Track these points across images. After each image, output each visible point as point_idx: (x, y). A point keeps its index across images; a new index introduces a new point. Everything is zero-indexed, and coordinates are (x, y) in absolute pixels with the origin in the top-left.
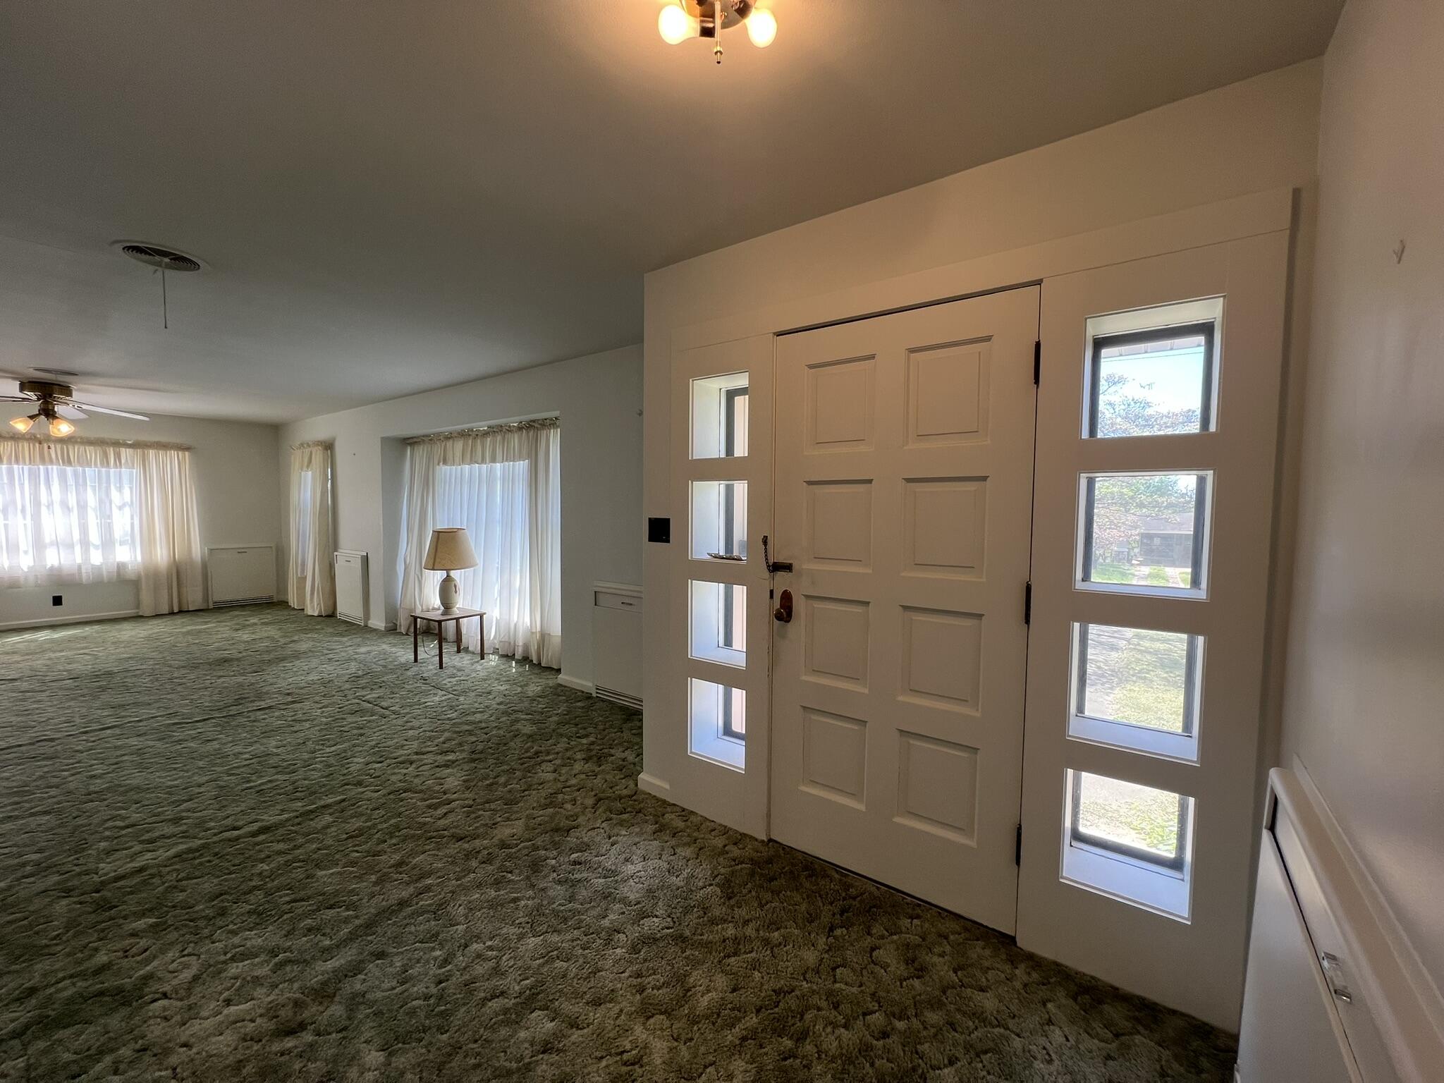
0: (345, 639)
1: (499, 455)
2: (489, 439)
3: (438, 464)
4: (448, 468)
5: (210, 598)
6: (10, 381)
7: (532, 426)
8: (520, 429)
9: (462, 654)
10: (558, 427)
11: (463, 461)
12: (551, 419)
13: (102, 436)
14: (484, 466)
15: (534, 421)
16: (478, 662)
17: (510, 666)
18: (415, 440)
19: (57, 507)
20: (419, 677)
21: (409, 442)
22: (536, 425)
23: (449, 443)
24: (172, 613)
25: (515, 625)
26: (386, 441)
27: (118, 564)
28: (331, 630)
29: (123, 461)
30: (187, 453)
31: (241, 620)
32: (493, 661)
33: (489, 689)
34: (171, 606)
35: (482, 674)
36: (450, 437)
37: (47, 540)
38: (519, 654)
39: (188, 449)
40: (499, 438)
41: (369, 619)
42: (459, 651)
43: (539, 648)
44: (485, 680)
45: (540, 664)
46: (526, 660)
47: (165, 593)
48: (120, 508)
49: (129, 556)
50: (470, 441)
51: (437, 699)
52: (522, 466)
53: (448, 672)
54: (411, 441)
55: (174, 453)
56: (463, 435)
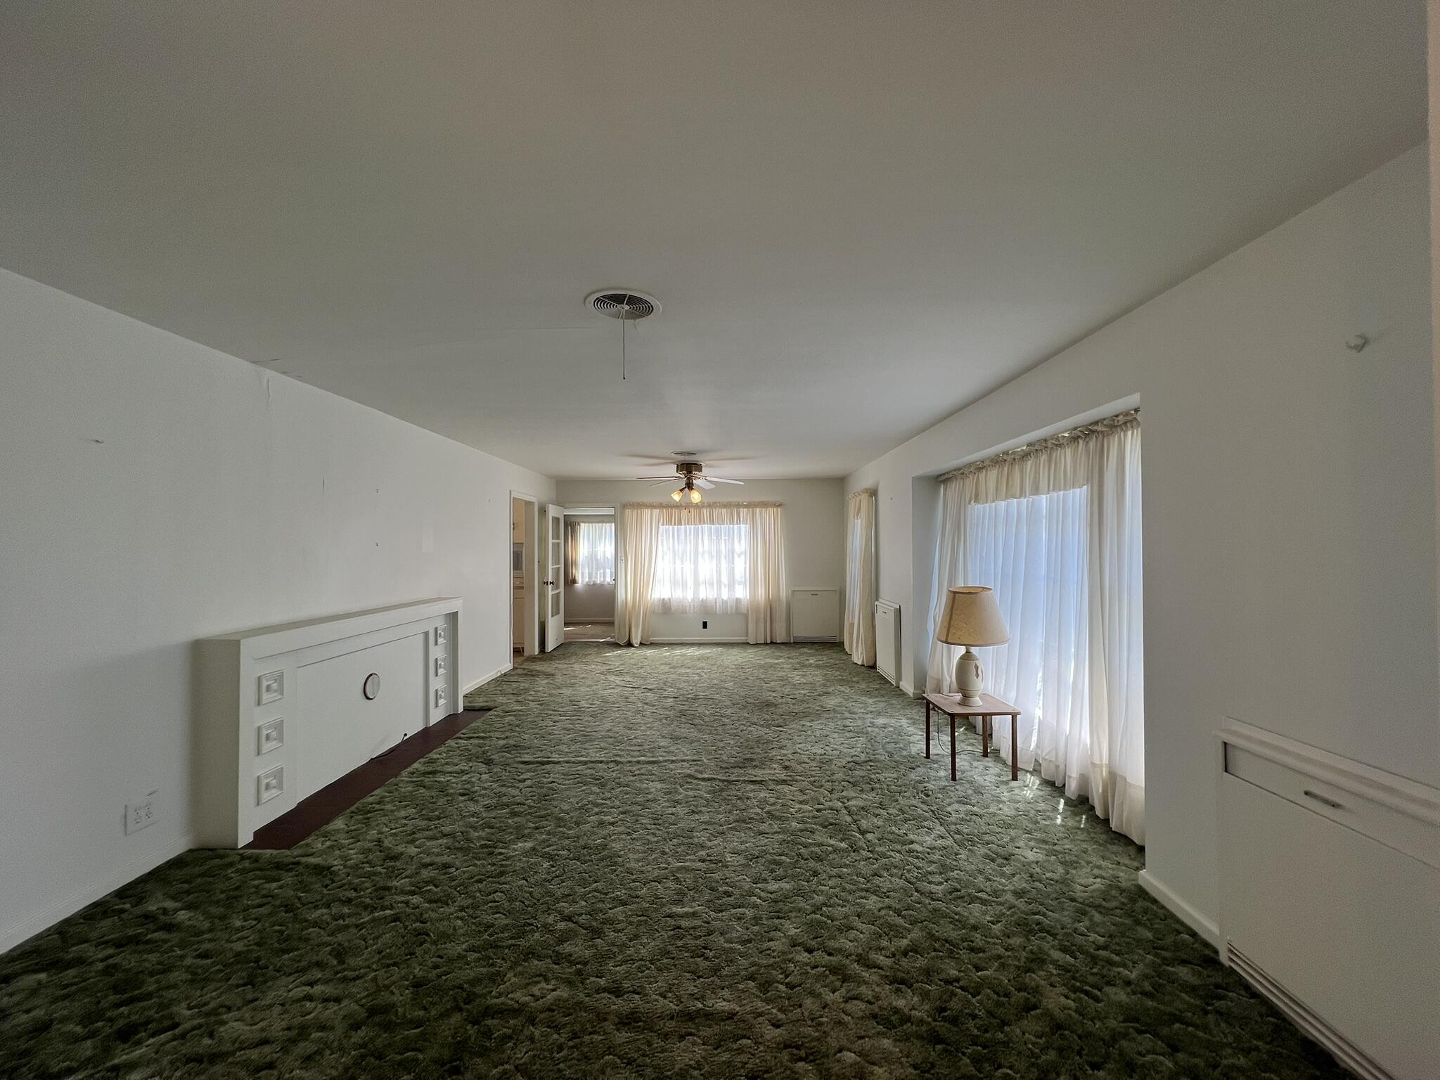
0: (871, 701)
1: (1043, 483)
2: (1029, 463)
3: (969, 503)
4: (980, 506)
5: (791, 634)
6: (669, 466)
7: (1092, 432)
8: (1075, 439)
9: (989, 762)
10: (1139, 424)
11: (997, 497)
12: (1127, 414)
13: (730, 500)
14: (1024, 501)
15: (1096, 423)
16: (1006, 783)
17: (1055, 809)
18: (946, 476)
19: (706, 555)
20: (921, 786)
21: (942, 479)
22: (1099, 428)
23: (982, 475)
24: (766, 644)
25: (1067, 738)
26: (918, 480)
27: (737, 599)
28: (863, 686)
29: (741, 519)
30: (779, 509)
31: (803, 659)
32: (1030, 787)
33: (1010, 848)
34: (766, 638)
35: (1008, 810)
36: (980, 467)
37: (701, 580)
38: (1072, 788)
39: (779, 505)
40: (1044, 458)
41: (901, 680)
42: (985, 754)
43: (1105, 791)
44: (1009, 826)
45: (1107, 821)
46: (1082, 803)
47: (762, 626)
48: (739, 556)
49: (742, 593)
50: (1006, 469)
51: (929, 840)
52: (1079, 495)
53: (961, 789)
54: (943, 478)
55: (771, 510)
56: (997, 461)
